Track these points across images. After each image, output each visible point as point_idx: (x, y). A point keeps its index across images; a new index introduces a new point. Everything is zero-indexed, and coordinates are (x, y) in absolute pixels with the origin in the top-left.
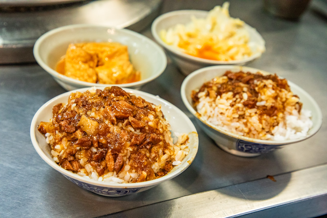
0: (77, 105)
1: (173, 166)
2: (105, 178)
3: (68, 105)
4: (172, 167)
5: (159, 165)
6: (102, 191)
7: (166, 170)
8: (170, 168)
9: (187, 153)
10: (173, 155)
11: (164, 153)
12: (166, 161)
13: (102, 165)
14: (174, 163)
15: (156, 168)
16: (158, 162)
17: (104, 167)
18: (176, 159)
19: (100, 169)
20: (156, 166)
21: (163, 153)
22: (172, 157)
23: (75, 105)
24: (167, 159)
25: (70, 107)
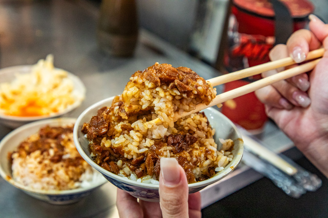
0: (120, 108)
1: (216, 172)
2: (143, 180)
3: (111, 108)
4: (214, 173)
5: (200, 171)
6: (140, 193)
7: (208, 176)
8: (213, 174)
9: (231, 159)
10: (216, 161)
11: (207, 159)
12: (209, 167)
13: (141, 168)
14: (216, 169)
15: (198, 174)
16: (200, 167)
17: (143, 169)
18: (219, 165)
19: (138, 171)
20: (197, 171)
21: (205, 158)
22: (215, 163)
23: (118, 107)
24: (209, 165)
25: (113, 109)
